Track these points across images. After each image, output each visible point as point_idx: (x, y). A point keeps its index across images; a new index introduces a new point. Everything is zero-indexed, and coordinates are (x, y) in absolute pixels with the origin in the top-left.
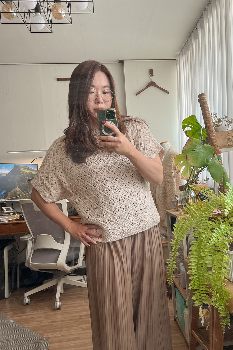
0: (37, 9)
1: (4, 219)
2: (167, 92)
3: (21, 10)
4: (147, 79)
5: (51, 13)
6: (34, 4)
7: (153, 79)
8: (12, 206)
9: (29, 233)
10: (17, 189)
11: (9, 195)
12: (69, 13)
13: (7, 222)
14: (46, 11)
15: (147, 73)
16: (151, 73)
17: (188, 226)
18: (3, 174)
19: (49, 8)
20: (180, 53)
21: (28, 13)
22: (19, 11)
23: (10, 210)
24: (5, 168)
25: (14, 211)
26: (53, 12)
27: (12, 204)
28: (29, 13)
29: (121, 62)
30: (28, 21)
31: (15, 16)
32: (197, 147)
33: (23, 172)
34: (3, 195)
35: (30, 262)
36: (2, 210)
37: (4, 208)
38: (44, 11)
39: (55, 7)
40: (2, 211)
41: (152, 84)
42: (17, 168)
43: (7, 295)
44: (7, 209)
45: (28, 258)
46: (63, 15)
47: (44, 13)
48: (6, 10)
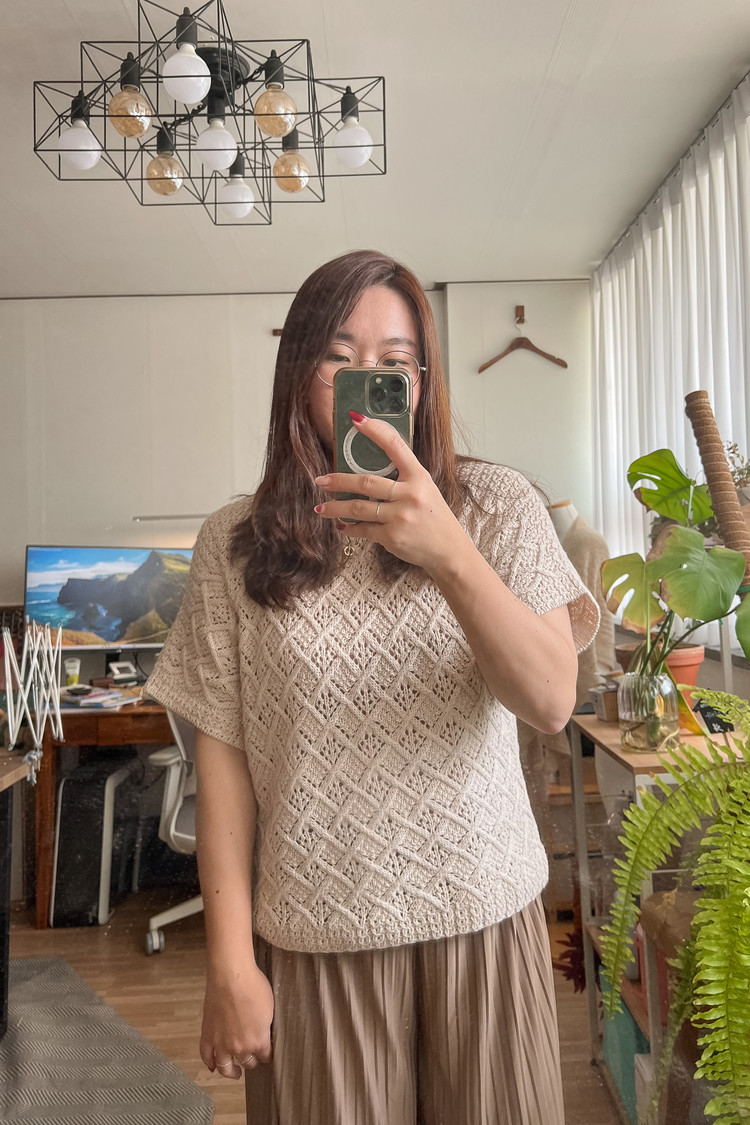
0: (236, 169)
1: (113, 699)
2: (563, 364)
3: (196, 172)
4: (510, 331)
5: (270, 177)
6: (231, 157)
7: (525, 331)
8: (136, 659)
9: (173, 743)
10: (152, 615)
11: (129, 631)
12: (319, 176)
13: (117, 709)
14: (259, 173)
15: (512, 313)
16: (520, 314)
17: (675, 823)
18: (120, 574)
19: (267, 164)
20: (603, 262)
21: (211, 178)
22: (189, 174)
23: (130, 672)
24: (127, 559)
25: (140, 673)
26: (277, 174)
27: (135, 656)
28: (216, 178)
29: (441, 287)
30: (209, 198)
31: (178, 187)
32: (691, 555)
33: (171, 570)
34: (114, 631)
35: (173, 831)
36: (109, 670)
37: (114, 666)
38: (254, 173)
39: (284, 163)
40: (109, 675)
41: (521, 343)
42: (155, 558)
43: (103, 916)
44: (123, 670)
45: (167, 814)
46: (305, 182)
47: (255, 177)
48: (156, 173)
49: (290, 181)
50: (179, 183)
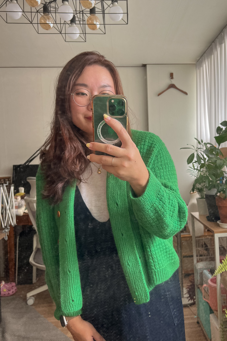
0: (73, 21)
2: (186, 94)
4: (168, 82)
5: (85, 24)
6: (71, 16)
7: (174, 82)
12: (104, 24)
16: (172, 76)
21: (64, 24)
22: (56, 22)
26: (88, 23)
29: (145, 66)
30: (63, 32)
31: (52, 27)
38: (80, 22)
39: (90, 19)
41: (172, 86)
46: (98, 26)
47: (80, 24)
48: (43, 21)
49: (93, 26)
50: (52, 25)
